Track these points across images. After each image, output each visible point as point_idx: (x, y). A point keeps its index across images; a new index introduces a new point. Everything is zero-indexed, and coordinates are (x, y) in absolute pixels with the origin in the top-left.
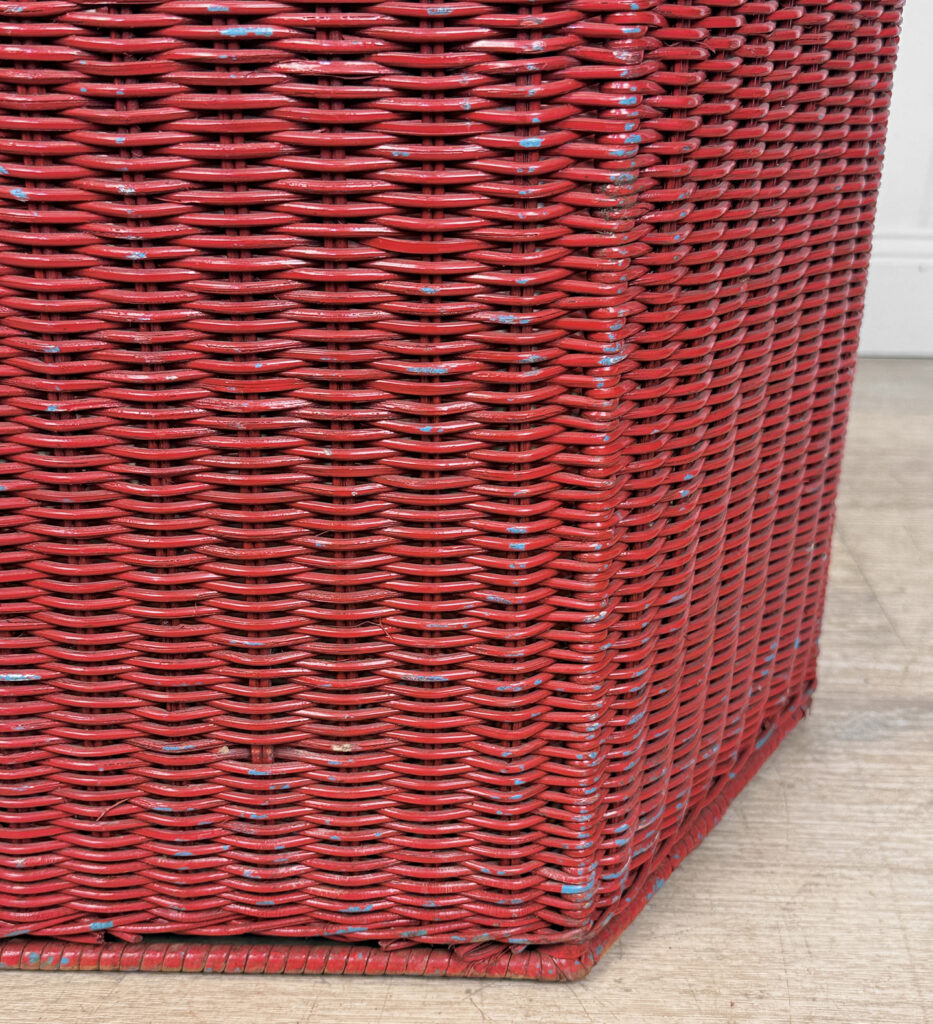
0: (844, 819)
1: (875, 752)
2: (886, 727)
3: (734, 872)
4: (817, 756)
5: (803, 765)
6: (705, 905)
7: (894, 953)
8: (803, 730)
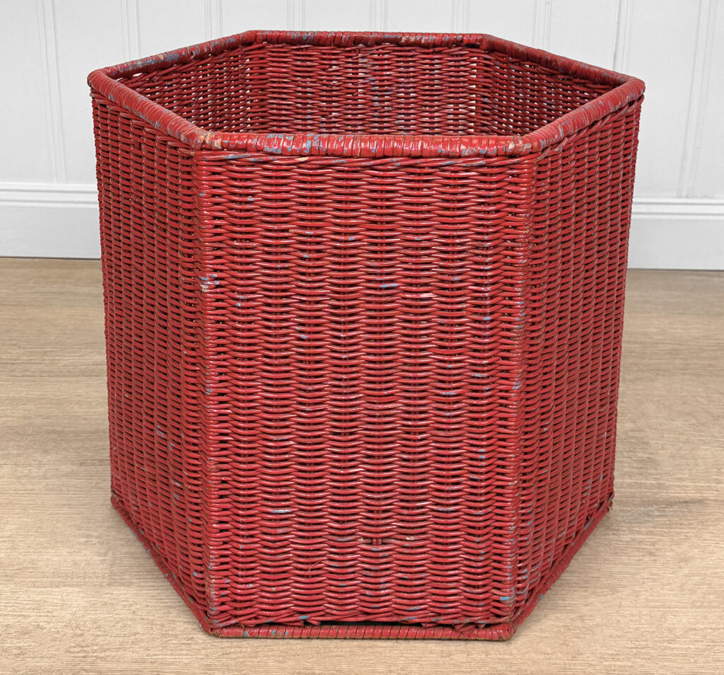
0: (626, 564)
1: (643, 529)
2: (649, 516)
3: (575, 591)
4: (615, 532)
5: (608, 537)
6: (562, 606)
7: (645, 626)
8: (608, 518)
